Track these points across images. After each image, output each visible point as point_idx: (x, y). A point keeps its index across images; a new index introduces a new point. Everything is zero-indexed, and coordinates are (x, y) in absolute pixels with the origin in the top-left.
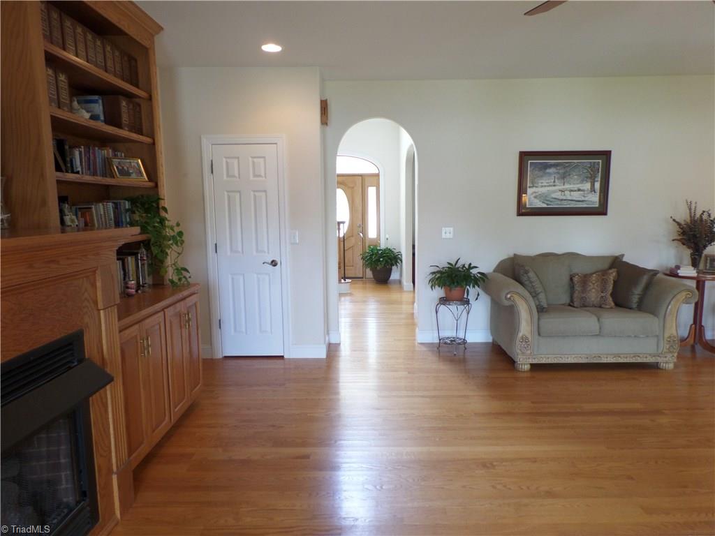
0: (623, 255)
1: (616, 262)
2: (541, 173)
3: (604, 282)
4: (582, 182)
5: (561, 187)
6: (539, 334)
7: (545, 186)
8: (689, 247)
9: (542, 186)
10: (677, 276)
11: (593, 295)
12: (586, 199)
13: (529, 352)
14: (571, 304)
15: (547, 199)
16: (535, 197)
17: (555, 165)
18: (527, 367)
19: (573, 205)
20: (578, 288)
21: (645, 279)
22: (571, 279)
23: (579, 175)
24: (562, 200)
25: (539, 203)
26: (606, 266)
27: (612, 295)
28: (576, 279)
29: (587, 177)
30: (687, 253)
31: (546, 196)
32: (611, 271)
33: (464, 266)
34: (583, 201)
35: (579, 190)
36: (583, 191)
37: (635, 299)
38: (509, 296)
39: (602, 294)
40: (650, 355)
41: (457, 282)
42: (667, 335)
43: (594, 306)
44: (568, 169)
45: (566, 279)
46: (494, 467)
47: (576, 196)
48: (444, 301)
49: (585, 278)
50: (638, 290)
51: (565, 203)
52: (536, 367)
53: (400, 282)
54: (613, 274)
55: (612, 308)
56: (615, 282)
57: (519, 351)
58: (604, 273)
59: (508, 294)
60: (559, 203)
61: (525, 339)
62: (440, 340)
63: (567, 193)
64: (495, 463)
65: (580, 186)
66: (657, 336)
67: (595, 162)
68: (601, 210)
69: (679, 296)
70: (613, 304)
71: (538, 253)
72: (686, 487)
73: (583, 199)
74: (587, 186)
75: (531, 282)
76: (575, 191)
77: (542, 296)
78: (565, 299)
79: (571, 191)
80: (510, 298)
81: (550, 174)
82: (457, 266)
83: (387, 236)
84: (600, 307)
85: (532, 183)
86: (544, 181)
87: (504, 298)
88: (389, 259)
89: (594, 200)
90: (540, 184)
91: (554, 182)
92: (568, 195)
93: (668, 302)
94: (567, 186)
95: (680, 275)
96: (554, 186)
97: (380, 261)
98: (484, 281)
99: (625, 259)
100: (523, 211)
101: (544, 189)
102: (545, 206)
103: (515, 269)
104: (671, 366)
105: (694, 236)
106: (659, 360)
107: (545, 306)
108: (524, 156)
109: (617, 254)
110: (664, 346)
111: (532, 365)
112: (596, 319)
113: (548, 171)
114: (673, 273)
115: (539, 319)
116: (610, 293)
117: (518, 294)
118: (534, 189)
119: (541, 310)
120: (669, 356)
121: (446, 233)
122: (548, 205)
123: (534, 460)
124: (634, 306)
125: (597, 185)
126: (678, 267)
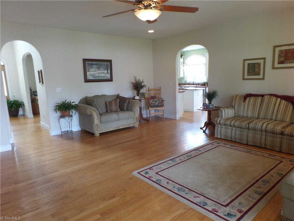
0: (119, 94)
1: (118, 96)
2: (91, 67)
3: (116, 103)
4: (104, 70)
5: (98, 72)
6: (101, 123)
7: (93, 72)
8: (136, 90)
9: (92, 72)
10: (135, 99)
11: (114, 108)
12: (106, 76)
13: (99, 129)
14: (107, 112)
15: (94, 76)
16: (90, 75)
17: (96, 64)
18: (98, 135)
19: (102, 78)
20: (108, 106)
21: (127, 101)
22: (106, 103)
23: (103, 68)
24: (99, 76)
25: (92, 78)
26: (115, 98)
27: (119, 107)
28: (107, 103)
29: (106, 69)
30: (136, 92)
31: (93, 75)
32: (118, 99)
33: (68, 102)
34: (105, 77)
35: (104, 73)
36: (105, 73)
37: (126, 107)
38: (90, 111)
39: (116, 107)
40: (132, 124)
41: (68, 109)
42: (136, 117)
43: (114, 111)
44: (99, 66)
45: (104, 103)
46: (105, 163)
47: (103, 75)
48: (62, 116)
49: (110, 103)
50: (126, 105)
51: (100, 77)
52: (101, 134)
53: (24, 115)
54: (118, 100)
55: (119, 111)
56: (119, 103)
57: (96, 130)
58: (116, 100)
59: (89, 110)
60: (98, 77)
61: (97, 125)
62: (62, 132)
63: (100, 74)
64: (105, 162)
65: (103, 72)
66: (133, 118)
67: (107, 64)
68: (111, 80)
69: (137, 105)
70: (120, 110)
71: (93, 95)
72: (154, 152)
73: (105, 76)
74: (106, 72)
75: (96, 105)
76: (102, 73)
77: (99, 110)
78: (105, 110)
79: (101, 73)
80: (90, 112)
81: (94, 67)
82: (66, 103)
83: (14, 95)
84: (116, 111)
85: (88, 70)
86: (92, 70)
87: (88, 112)
88: (18, 105)
89: (108, 76)
90: (91, 71)
91: (96, 70)
92: (100, 75)
93: (135, 107)
94: (100, 72)
95: (136, 99)
96: (96, 71)
97: (13, 106)
98: (77, 107)
99: (120, 95)
100: (87, 81)
101: (93, 73)
102: (93, 78)
103: (88, 101)
104: (138, 126)
105: (137, 87)
106: (134, 125)
107: (101, 113)
108: (85, 60)
109: (117, 94)
110: (135, 121)
111: (100, 134)
112: (117, 115)
113: (93, 66)
114: (134, 98)
115: (100, 118)
116: (118, 106)
117: (92, 109)
118: (89, 73)
119: (100, 114)
120: (137, 123)
121: (58, 90)
122: (94, 78)
123: (116, 158)
124: (126, 109)
125: (109, 71)
126: (135, 97)
